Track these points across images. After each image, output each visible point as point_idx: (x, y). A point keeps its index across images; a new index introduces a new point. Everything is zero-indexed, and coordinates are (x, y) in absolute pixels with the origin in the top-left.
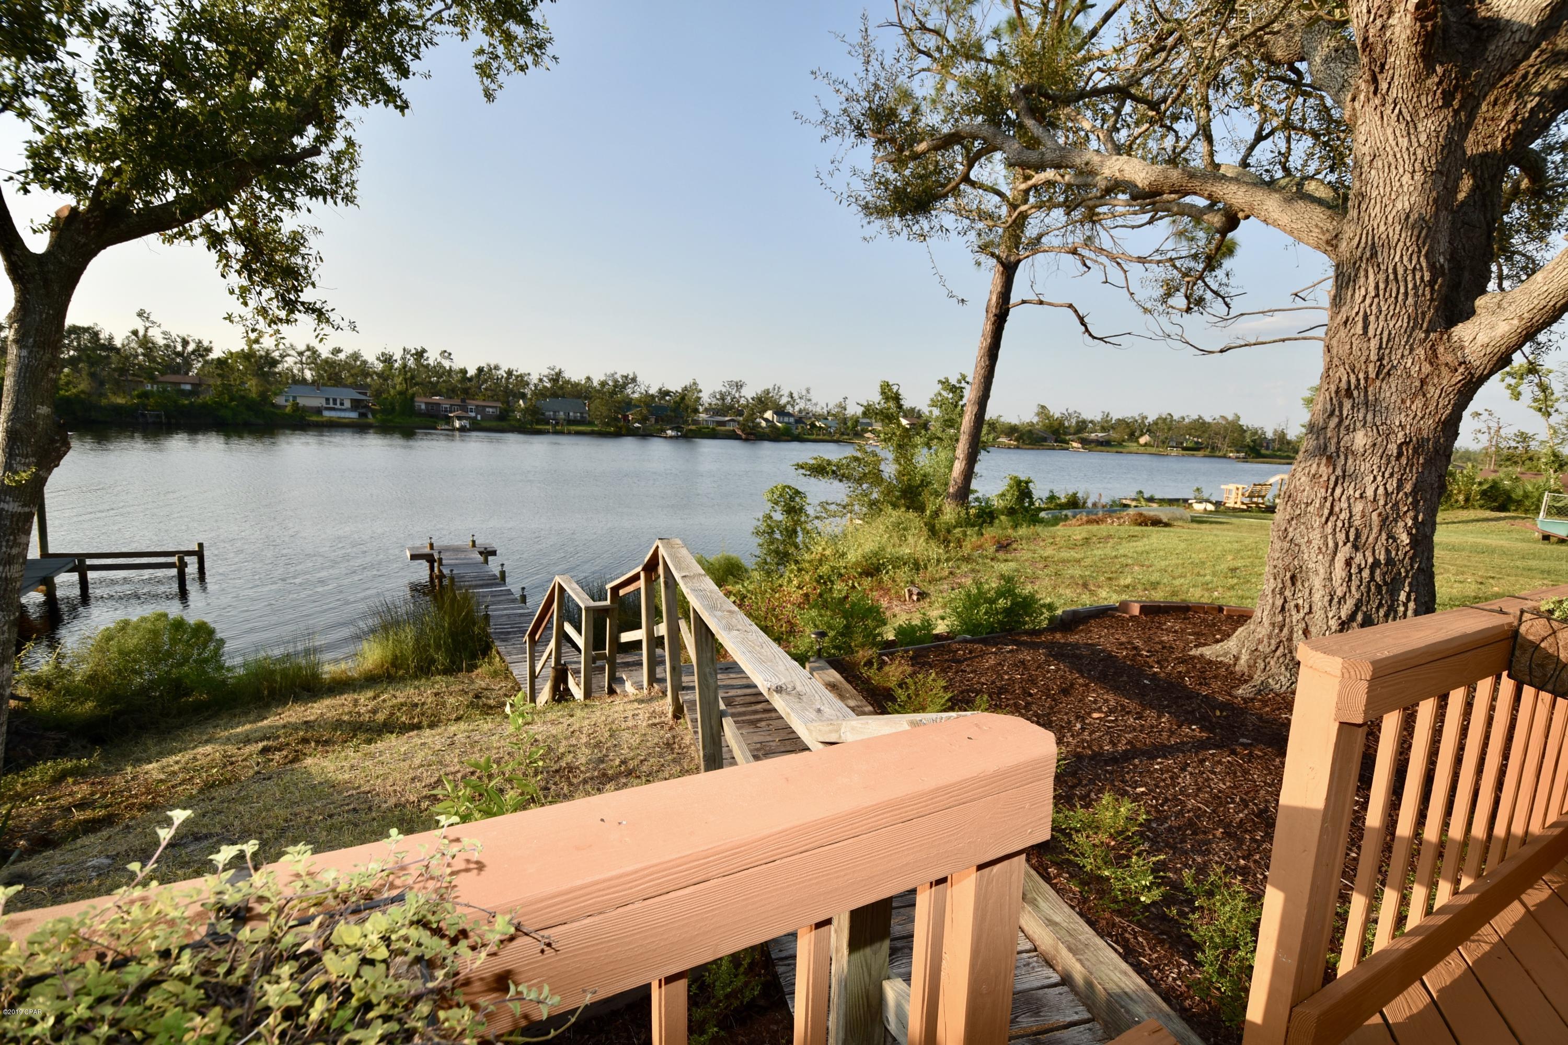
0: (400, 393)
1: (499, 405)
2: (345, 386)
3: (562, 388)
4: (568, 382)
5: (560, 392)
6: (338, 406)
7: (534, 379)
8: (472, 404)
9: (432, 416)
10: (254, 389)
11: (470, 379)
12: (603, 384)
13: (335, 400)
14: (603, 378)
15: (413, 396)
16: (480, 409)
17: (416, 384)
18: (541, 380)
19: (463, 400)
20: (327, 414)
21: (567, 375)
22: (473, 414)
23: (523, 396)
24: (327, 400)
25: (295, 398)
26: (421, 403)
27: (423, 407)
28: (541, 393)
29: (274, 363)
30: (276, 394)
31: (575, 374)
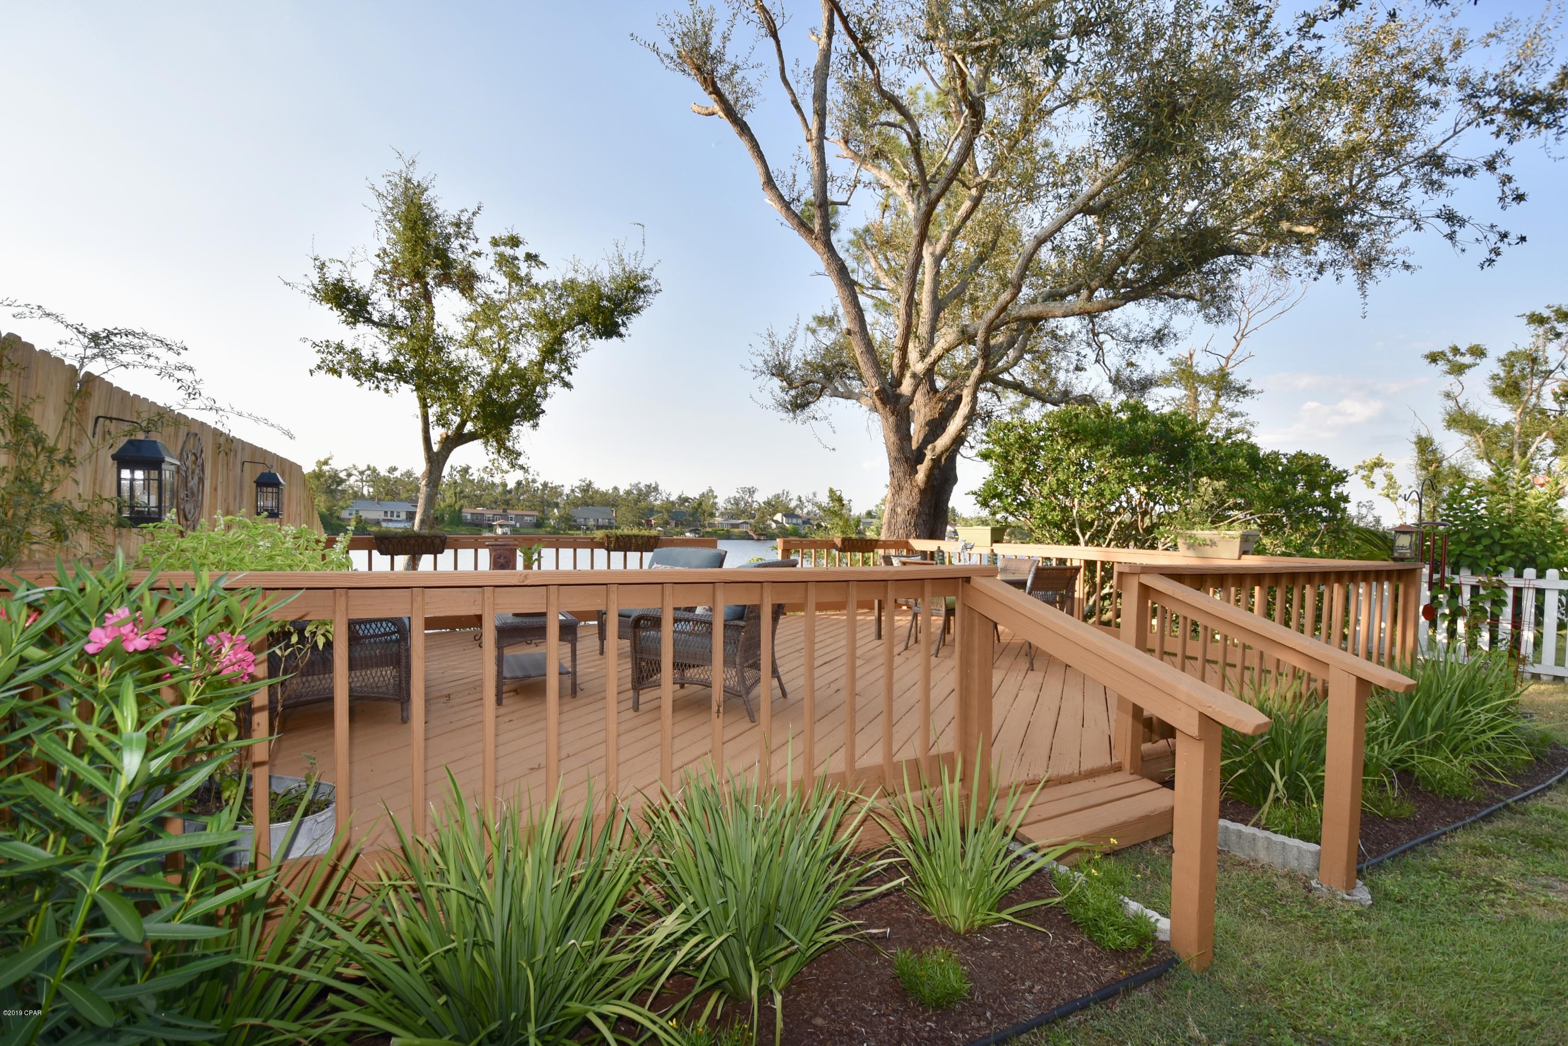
0: (450, 506)
1: (536, 513)
2: (401, 500)
3: (592, 498)
4: (597, 492)
5: (590, 501)
6: (395, 518)
7: (567, 490)
8: (512, 513)
9: (477, 525)
10: (322, 505)
11: (510, 492)
12: (628, 493)
13: (392, 513)
14: (628, 488)
15: (461, 507)
16: (519, 518)
17: (464, 497)
18: (573, 491)
19: (505, 510)
20: (384, 524)
21: (596, 486)
22: (513, 523)
23: (557, 505)
24: (386, 513)
25: (357, 511)
26: (467, 514)
27: (469, 517)
28: (573, 503)
29: (342, 481)
30: (343, 508)
31: (603, 485)
